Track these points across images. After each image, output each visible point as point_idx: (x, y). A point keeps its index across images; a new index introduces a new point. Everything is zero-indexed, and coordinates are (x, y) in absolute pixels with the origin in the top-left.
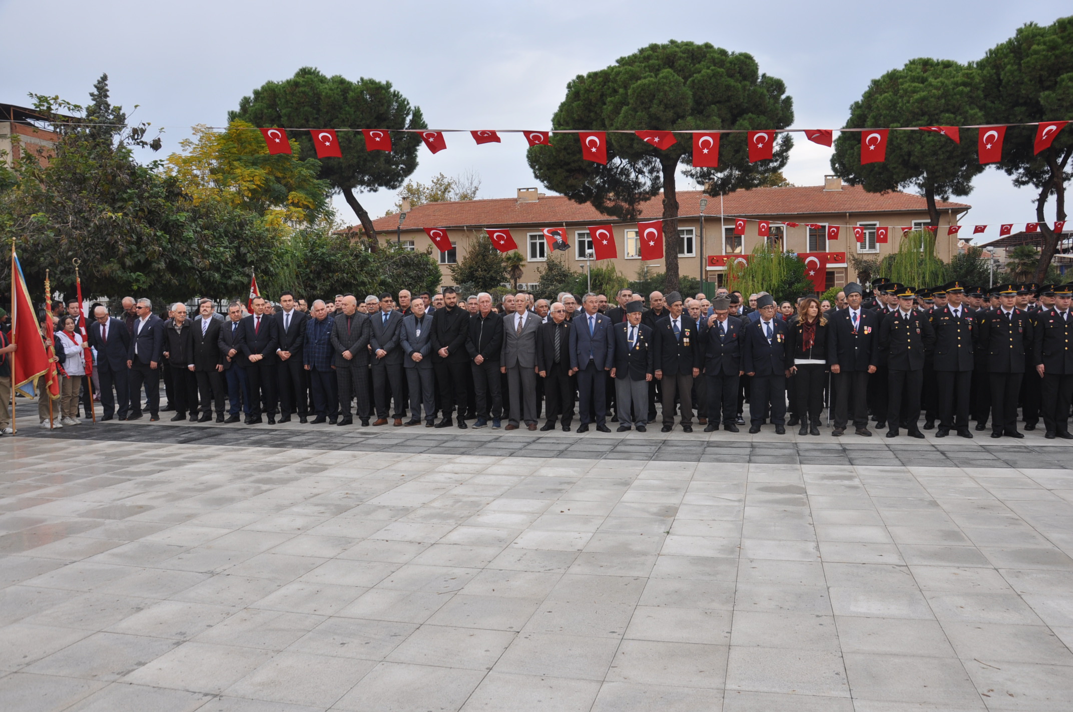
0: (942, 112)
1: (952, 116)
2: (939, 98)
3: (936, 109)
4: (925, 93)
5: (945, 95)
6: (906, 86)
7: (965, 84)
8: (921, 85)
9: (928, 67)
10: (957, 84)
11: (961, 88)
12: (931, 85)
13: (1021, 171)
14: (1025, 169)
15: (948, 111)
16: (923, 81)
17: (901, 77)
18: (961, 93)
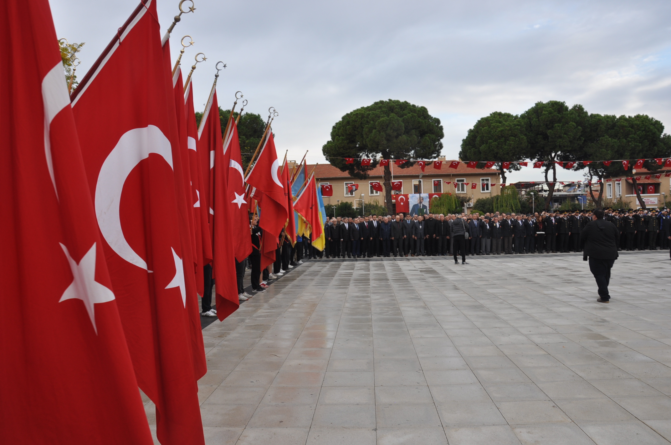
0: (510, 136)
1: (514, 138)
2: (509, 130)
3: (507, 135)
4: (502, 128)
5: (510, 130)
6: (494, 124)
7: (518, 125)
8: (500, 124)
9: (501, 116)
10: (515, 125)
11: (517, 127)
12: (504, 124)
13: (536, 159)
14: (537, 159)
15: (512, 136)
16: (500, 122)
17: (491, 120)
18: (517, 129)
